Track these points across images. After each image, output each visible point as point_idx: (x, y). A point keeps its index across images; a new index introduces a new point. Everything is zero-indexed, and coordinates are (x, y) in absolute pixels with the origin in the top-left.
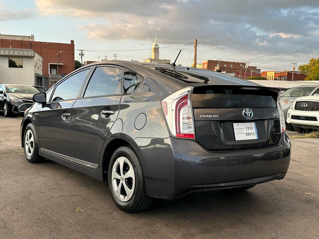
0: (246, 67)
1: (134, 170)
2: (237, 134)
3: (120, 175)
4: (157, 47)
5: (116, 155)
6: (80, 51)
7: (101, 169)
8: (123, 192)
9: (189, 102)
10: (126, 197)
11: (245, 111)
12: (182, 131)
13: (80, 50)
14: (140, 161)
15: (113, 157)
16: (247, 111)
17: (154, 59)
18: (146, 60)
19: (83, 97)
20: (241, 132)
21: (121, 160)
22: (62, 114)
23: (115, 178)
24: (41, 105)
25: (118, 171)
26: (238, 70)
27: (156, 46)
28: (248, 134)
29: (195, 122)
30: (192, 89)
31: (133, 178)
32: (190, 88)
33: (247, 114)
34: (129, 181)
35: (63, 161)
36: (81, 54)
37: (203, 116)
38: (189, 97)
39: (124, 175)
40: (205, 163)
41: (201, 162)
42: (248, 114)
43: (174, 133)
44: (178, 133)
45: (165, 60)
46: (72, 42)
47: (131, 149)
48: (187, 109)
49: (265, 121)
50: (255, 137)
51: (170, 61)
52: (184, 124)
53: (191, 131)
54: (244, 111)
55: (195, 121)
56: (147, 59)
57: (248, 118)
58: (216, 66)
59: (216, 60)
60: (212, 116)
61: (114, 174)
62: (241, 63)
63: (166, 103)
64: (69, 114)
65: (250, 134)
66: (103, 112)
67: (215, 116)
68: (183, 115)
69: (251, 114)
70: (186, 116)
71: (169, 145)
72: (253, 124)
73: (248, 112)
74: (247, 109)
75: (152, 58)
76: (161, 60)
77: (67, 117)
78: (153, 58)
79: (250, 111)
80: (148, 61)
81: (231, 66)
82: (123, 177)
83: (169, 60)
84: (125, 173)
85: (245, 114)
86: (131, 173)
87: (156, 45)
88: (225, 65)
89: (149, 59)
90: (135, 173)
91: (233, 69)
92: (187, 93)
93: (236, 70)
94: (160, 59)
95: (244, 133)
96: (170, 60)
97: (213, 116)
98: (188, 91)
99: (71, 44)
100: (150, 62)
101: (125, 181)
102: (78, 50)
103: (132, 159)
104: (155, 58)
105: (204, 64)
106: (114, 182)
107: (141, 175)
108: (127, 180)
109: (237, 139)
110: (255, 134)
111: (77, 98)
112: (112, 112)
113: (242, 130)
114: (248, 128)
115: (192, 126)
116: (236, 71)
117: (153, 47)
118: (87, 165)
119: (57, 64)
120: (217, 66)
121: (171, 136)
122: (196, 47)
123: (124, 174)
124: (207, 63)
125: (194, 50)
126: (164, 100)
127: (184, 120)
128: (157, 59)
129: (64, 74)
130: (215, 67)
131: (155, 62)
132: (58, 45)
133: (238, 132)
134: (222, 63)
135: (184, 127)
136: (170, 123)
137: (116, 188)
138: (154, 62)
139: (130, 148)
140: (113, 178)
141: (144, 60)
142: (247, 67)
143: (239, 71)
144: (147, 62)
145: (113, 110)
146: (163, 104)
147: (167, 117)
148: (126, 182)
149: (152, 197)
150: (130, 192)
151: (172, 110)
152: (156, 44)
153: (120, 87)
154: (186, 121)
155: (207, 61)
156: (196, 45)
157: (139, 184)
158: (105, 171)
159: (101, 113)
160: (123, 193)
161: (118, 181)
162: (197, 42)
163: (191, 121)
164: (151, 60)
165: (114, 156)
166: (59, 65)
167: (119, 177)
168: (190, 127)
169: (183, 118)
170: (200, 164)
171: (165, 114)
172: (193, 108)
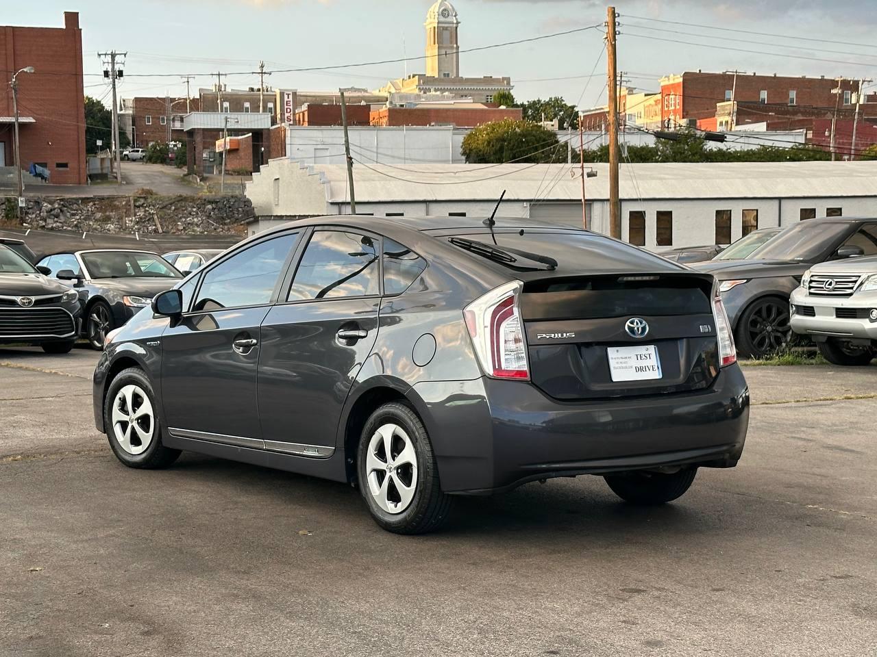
0: (858, 101)
1: (415, 446)
2: (614, 368)
3: (386, 462)
4: (448, 19)
5: (375, 420)
6: (109, 58)
7: (341, 455)
8: (393, 495)
9: (516, 310)
10: (399, 504)
11: (632, 323)
12: (503, 366)
13: (105, 54)
14: (428, 429)
15: (368, 425)
16: (635, 324)
17: (437, 76)
18: (399, 82)
19: (287, 301)
20: (624, 365)
21: (387, 432)
22: (234, 340)
23: (374, 470)
24: (168, 320)
25: (381, 453)
26: (825, 114)
27: (442, 19)
28: (640, 369)
29: (530, 347)
30: (520, 286)
31: (412, 463)
32: (516, 284)
33: (636, 329)
34: (405, 470)
35: (239, 450)
36: (110, 73)
37: (544, 335)
38: (516, 300)
39: (394, 460)
40: (552, 428)
41: (544, 425)
42: (638, 329)
43: (490, 371)
44: (498, 369)
45: (488, 80)
46: (72, 18)
47: (408, 407)
48: (513, 324)
49: (679, 342)
50: (656, 375)
51: (509, 83)
52: (507, 353)
53: (523, 365)
54: (628, 323)
55: (528, 345)
56: (406, 78)
57: (638, 337)
58: (723, 101)
59: (720, 72)
60: (562, 335)
61: (372, 461)
62: (834, 84)
63: (473, 313)
64: (255, 341)
65: (644, 369)
66: (340, 334)
67: (568, 334)
68: (506, 334)
69: (644, 329)
70: (511, 337)
71: (483, 398)
72: (651, 349)
73: (637, 324)
74: (636, 320)
75: (429, 74)
76: (467, 80)
77: (247, 347)
78: (432, 70)
79: (641, 323)
80: (412, 88)
81: (793, 94)
82: (391, 466)
83: (504, 79)
84: (395, 456)
85: (632, 329)
86: (408, 455)
87: (444, 13)
88: (764, 95)
89: (414, 76)
90: (416, 452)
91: (802, 109)
92: (511, 293)
93: (813, 114)
94: (465, 77)
95: (632, 367)
96: (508, 80)
97: (565, 335)
98: (514, 290)
99: (64, 27)
100: (417, 91)
101: (395, 471)
102: (99, 55)
103: (410, 426)
104: (439, 71)
105: (666, 91)
106: (372, 479)
107: (430, 454)
108: (399, 471)
109: (614, 379)
110: (656, 368)
111: (271, 302)
112: (362, 333)
113: (626, 360)
114: (639, 357)
115: (524, 355)
116: (813, 118)
117: (432, 21)
118: (305, 453)
119: (12, 120)
120: (727, 97)
121: (484, 376)
122: (615, 40)
123: (394, 458)
124: (678, 84)
125: (606, 52)
126: (469, 308)
127: (508, 345)
128: (453, 76)
129: (38, 164)
130: (718, 104)
131: (444, 90)
132: (10, 38)
133: (617, 366)
134: (749, 83)
135: (507, 357)
136: (482, 352)
137: (376, 491)
138: (436, 90)
139: (404, 405)
140: (368, 470)
141: (389, 84)
142: (861, 102)
143: (829, 116)
144: (404, 91)
145: (363, 329)
146: (468, 316)
147: (476, 341)
148: (398, 473)
149: (453, 495)
150: (407, 493)
151: (485, 327)
152: (445, 10)
153: (377, 281)
154: (512, 346)
155: (681, 80)
156: (615, 33)
157: (426, 473)
158: (349, 460)
159: (337, 335)
160: (391, 497)
161: (381, 474)
162: (617, 20)
163: (522, 345)
164: (426, 82)
165: (371, 424)
166: (22, 125)
167: (381, 465)
168: (519, 358)
169: (506, 341)
170: (542, 430)
171: (472, 334)
172: (525, 321)
